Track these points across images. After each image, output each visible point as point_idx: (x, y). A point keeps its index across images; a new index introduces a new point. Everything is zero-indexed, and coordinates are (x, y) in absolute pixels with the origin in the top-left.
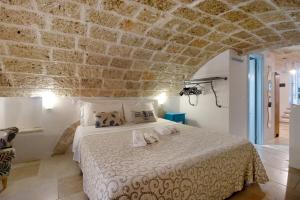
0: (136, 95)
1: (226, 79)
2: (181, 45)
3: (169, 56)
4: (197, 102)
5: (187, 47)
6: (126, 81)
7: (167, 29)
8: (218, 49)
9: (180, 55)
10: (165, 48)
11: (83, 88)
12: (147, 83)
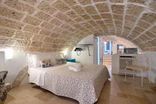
0: (55, 51)
1: (92, 45)
2: (81, 31)
3: (74, 34)
4: (80, 54)
5: (82, 31)
6: (53, 44)
7: (81, 25)
8: (90, 33)
9: (78, 34)
10: (75, 31)
11: (32, 47)
12: (61, 45)
